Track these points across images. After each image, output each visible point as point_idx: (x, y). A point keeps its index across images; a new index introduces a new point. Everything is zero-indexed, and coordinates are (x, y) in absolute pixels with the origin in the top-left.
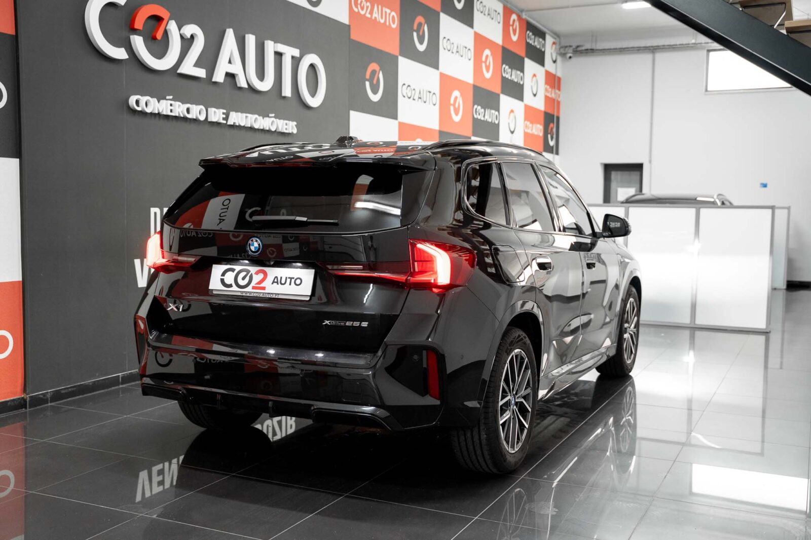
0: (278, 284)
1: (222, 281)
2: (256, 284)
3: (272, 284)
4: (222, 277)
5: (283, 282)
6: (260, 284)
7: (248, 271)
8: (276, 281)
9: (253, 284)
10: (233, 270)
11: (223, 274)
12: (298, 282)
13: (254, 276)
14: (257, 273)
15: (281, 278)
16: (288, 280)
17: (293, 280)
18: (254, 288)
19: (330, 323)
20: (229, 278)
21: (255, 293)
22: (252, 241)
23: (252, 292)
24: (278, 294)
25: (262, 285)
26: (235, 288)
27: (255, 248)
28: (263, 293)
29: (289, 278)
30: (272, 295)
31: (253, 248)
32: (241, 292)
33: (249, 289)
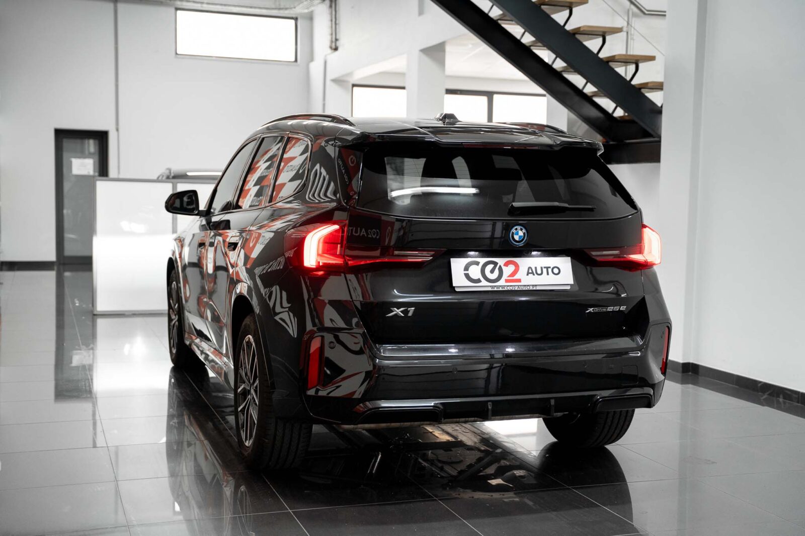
0: (534, 275)
1: (467, 276)
2: (509, 276)
3: (527, 275)
4: (466, 272)
5: (539, 272)
6: (513, 276)
7: (495, 264)
8: (530, 272)
9: (505, 276)
10: (477, 263)
11: (466, 268)
12: (556, 271)
13: (504, 268)
14: (506, 264)
15: (536, 268)
16: (545, 270)
17: (550, 270)
18: (507, 281)
19: (593, 310)
20: (475, 272)
21: (508, 286)
22: (516, 229)
23: (505, 286)
24: (536, 285)
25: (516, 277)
26: (484, 283)
27: (520, 237)
28: (518, 286)
29: (545, 267)
30: (528, 287)
31: (517, 238)
32: (491, 286)
33: (502, 282)
